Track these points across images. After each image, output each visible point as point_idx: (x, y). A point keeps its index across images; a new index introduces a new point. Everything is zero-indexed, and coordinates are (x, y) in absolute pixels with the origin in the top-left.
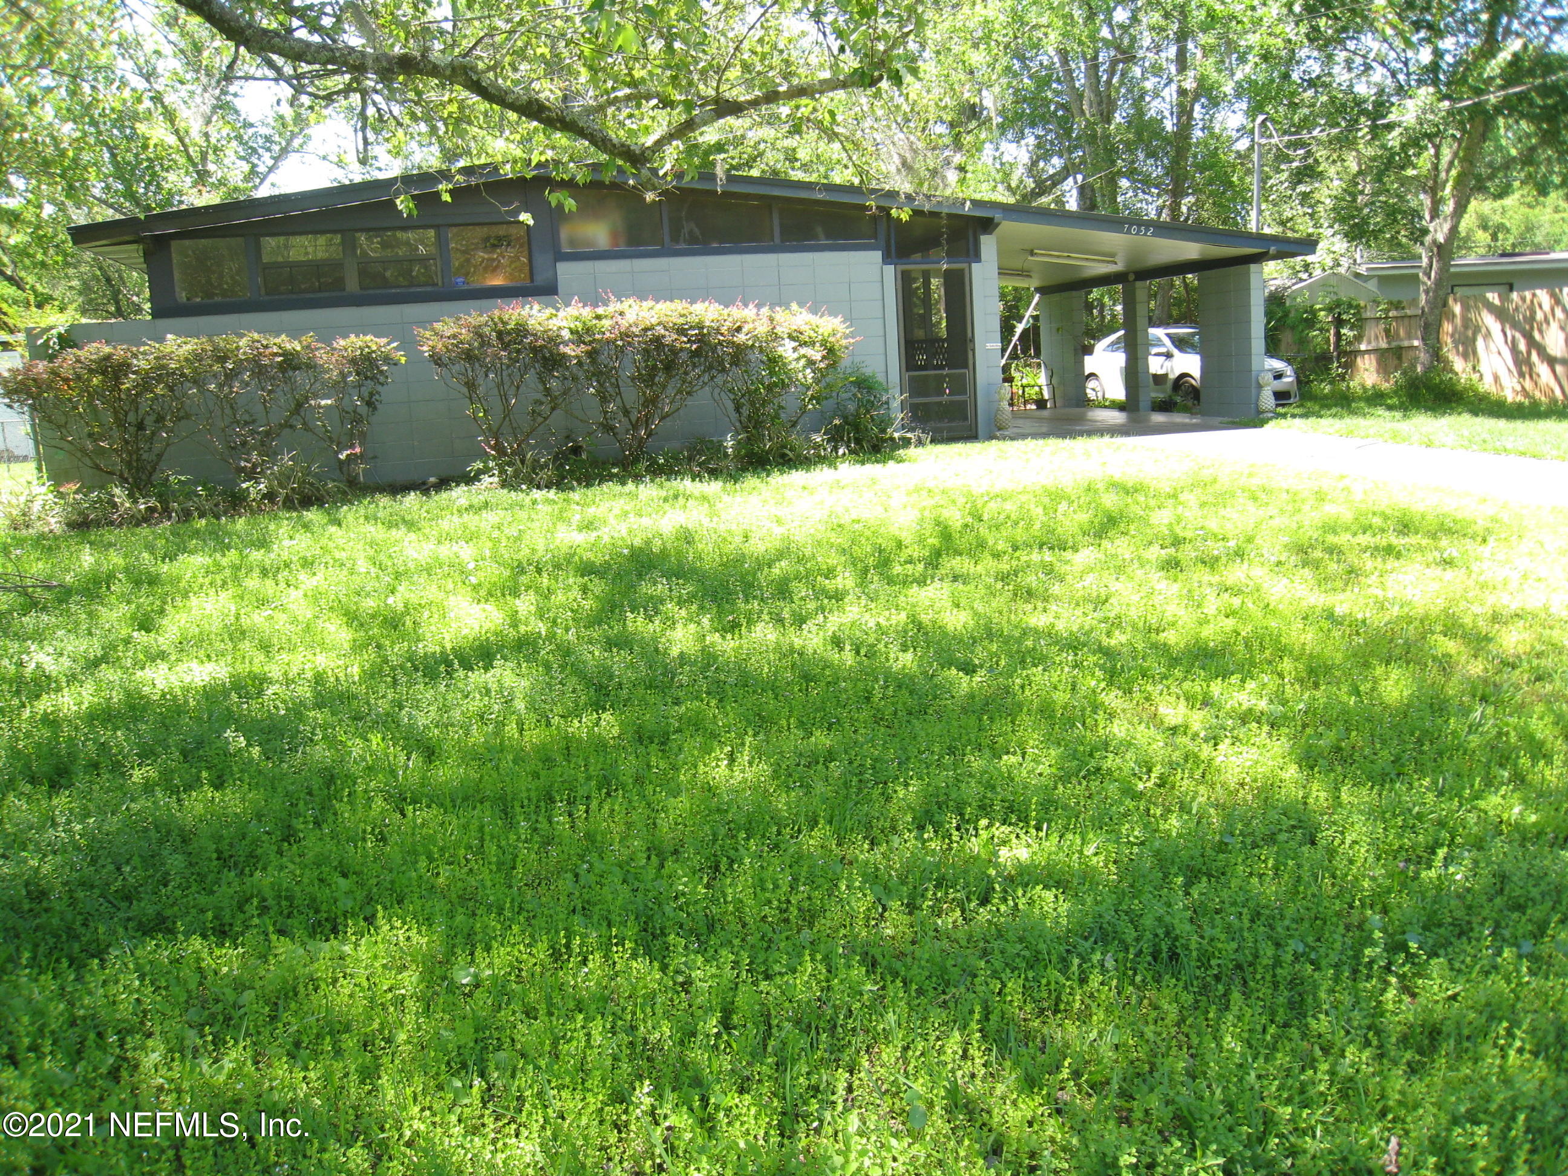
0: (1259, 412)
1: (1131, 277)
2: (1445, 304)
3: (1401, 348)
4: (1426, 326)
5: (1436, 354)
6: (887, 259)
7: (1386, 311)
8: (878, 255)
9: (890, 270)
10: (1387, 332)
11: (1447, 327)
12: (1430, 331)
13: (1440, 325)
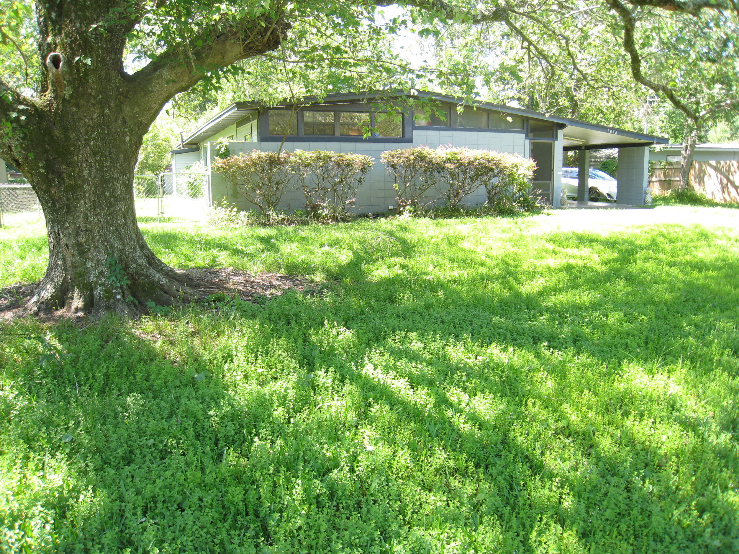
0: (645, 203)
1: (583, 148)
2: (692, 164)
3: (670, 180)
4: (684, 172)
5: (688, 183)
6: (527, 137)
7: (665, 166)
8: (523, 135)
9: (528, 141)
10: (664, 174)
11: (692, 172)
12: (685, 174)
13: (689, 171)
